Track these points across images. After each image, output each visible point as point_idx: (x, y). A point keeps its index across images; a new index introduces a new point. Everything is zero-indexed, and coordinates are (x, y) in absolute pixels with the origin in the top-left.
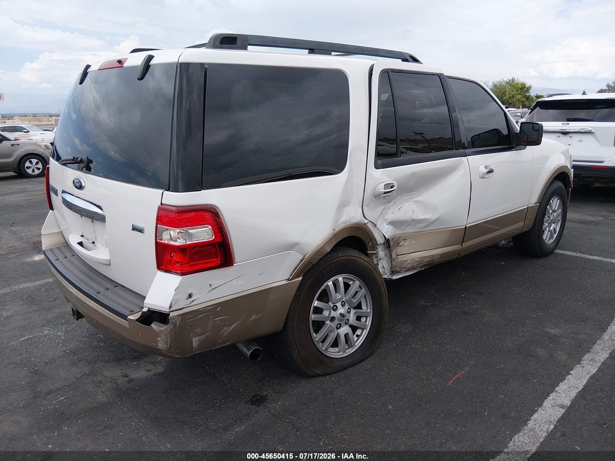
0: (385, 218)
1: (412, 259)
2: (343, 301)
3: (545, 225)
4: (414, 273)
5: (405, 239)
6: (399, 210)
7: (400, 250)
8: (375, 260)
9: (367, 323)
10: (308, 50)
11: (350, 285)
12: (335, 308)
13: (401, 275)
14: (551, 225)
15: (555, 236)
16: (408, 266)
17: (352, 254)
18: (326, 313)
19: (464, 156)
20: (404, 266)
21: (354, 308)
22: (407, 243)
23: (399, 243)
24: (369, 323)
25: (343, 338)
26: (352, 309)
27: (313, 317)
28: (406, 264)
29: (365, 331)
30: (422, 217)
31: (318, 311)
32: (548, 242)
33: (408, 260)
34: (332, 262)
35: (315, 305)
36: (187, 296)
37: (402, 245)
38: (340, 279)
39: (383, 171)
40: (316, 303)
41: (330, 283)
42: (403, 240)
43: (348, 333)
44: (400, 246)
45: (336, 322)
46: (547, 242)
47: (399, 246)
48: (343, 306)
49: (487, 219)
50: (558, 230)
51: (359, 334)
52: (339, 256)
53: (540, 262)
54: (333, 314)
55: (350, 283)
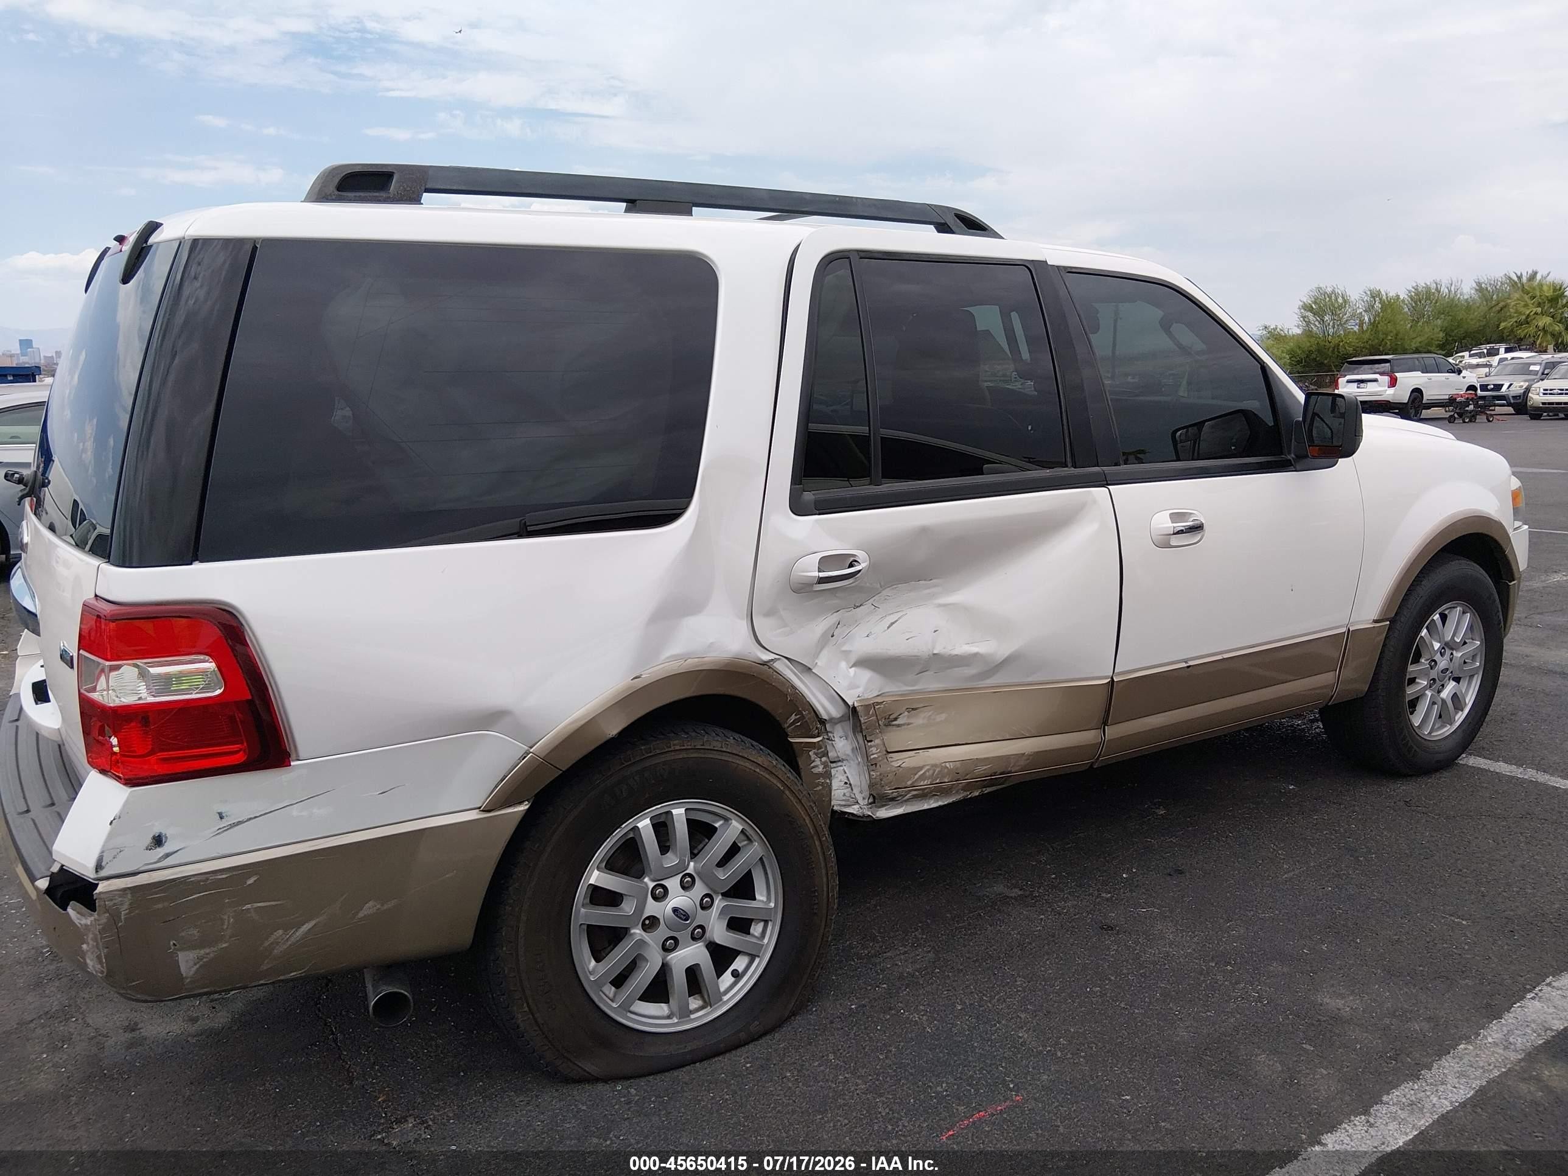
0: (844, 648)
1: (935, 766)
2: (690, 875)
3: (1418, 683)
4: (946, 803)
5: (913, 709)
6: (888, 628)
7: (894, 738)
8: (818, 762)
9: (766, 941)
10: (625, 204)
11: (715, 829)
12: (660, 894)
13: (903, 808)
14: (1443, 686)
15: (1460, 717)
16: (922, 783)
17: (717, 745)
18: (628, 907)
19: (1103, 486)
20: (909, 783)
21: (725, 895)
22: (919, 720)
23: (896, 719)
24: (770, 941)
25: (679, 979)
26: (720, 897)
27: (583, 913)
28: (917, 776)
29: (757, 960)
30: (963, 648)
31: (602, 897)
32: (1434, 734)
33: (921, 768)
34: (647, 764)
35: (592, 881)
36: (148, 840)
37: (904, 725)
38: (679, 812)
39: (816, 521)
40: (595, 877)
41: (644, 824)
42: (908, 712)
43: (697, 965)
44: (898, 726)
45: (662, 932)
46: (1430, 733)
47: (894, 728)
48: (685, 887)
49: (1191, 663)
50: (1470, 699)
51: (740, 970)
52: (672, 749)
53: (1403, 789)
54: (652, 908)
55: (717, 825)
